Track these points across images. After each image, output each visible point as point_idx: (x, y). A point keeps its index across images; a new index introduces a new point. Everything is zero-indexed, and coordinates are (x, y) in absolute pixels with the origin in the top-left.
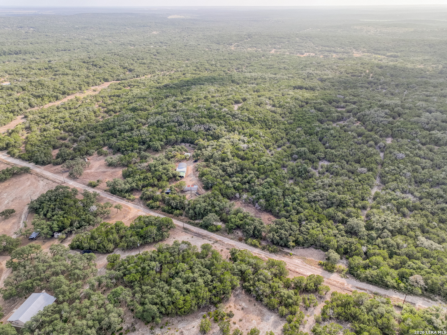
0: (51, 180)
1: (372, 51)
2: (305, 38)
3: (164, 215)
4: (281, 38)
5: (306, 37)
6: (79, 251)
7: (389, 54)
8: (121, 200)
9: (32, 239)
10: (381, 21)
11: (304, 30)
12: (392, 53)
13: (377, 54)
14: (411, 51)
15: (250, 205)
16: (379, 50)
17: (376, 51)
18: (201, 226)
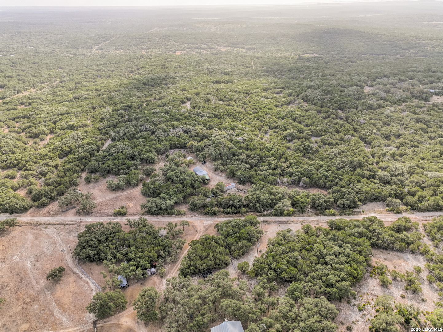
0: (59, 224)
1: (231, 45)
2: (164, 38)
3: (231, 217)
4: (141, 38)
5: (165, 36)
6: (195, 276)
7: (247, 47)
8: (169, 218)
9: (124, 287)
10: (210, 19)
11: (151, 29)
12: (249, 46)
13: (237, 47)
14: (261, 44)
15: (292, 186)
16: (237, 44)
17: (234, 45)
18: (276, 215)
